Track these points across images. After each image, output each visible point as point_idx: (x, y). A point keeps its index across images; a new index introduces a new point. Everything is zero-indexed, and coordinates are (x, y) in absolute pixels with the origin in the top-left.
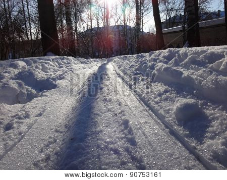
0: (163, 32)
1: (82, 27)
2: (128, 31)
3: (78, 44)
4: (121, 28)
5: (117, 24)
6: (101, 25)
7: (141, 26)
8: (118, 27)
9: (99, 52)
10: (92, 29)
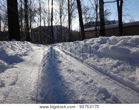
0: (85, 31)
1: (35, 25)
2: (63, 29)
3: (31, 35)
4: (59, 27)
5: (56, 25)
6: (47, 25)
7: (71, 27)
8: (57, 26)
9: (45, 41)
10: (40, 27)
